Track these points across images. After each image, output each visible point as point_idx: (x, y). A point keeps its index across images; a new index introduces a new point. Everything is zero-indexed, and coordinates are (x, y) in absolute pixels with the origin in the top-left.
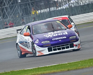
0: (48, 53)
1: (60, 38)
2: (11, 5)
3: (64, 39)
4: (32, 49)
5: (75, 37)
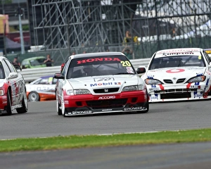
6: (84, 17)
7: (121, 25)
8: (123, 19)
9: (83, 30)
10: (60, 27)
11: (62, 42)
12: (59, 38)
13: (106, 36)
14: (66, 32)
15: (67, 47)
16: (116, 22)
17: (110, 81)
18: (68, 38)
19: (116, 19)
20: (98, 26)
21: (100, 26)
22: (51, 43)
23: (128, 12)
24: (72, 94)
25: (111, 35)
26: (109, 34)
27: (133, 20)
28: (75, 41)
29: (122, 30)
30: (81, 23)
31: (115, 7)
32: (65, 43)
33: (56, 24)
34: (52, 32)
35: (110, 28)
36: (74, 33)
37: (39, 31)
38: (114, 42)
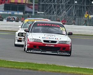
6: (66, 1)
7: (84, 8)
8: (85, 5)
9: (65, 8)
10: (53, 5)
11: (53, 12)
12: (52, 10)
13: (76, 12)
14: (56, 8)
15: (55, 15)
16: (81, 6)
17: (53, 37)
18: (57, 11)
19: (82, 4)
20: (72, 6)
21: (73, 7)
22: (48, 12)
23: (89, 2)
24: (32, 41)
25: (78, 12)
26: (77, 11)
27: (90, 6)
28: (60, 13)
29: (84, 10)
30: (64, 4)
32: (55, 13)
33: (51, 3)
34: (49, 6)
35: (78, 9)
36: (60, 9)
37: (43, 5)
38: (79, 16)
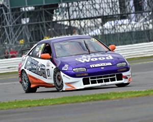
0: (83, 87)
1: (102, 65)
2: (16, 25)
3: (108, 66)
4: (54, 79)
5: (125, 63)
31: (37, 13)
